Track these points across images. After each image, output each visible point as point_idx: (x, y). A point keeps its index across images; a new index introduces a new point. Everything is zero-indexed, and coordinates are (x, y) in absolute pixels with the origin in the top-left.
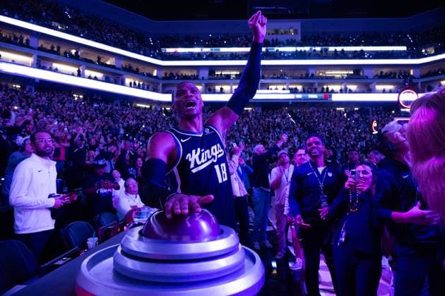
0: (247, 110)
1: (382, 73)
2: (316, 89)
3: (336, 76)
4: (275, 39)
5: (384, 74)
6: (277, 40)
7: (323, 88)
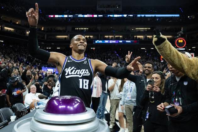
0: (93, 49)
1: (166, 29)
2: (130, 38)
3: (141, 30)
4: (108, 10)
5: (167, 29)
6: (109, 10)
7: (134, 37)
